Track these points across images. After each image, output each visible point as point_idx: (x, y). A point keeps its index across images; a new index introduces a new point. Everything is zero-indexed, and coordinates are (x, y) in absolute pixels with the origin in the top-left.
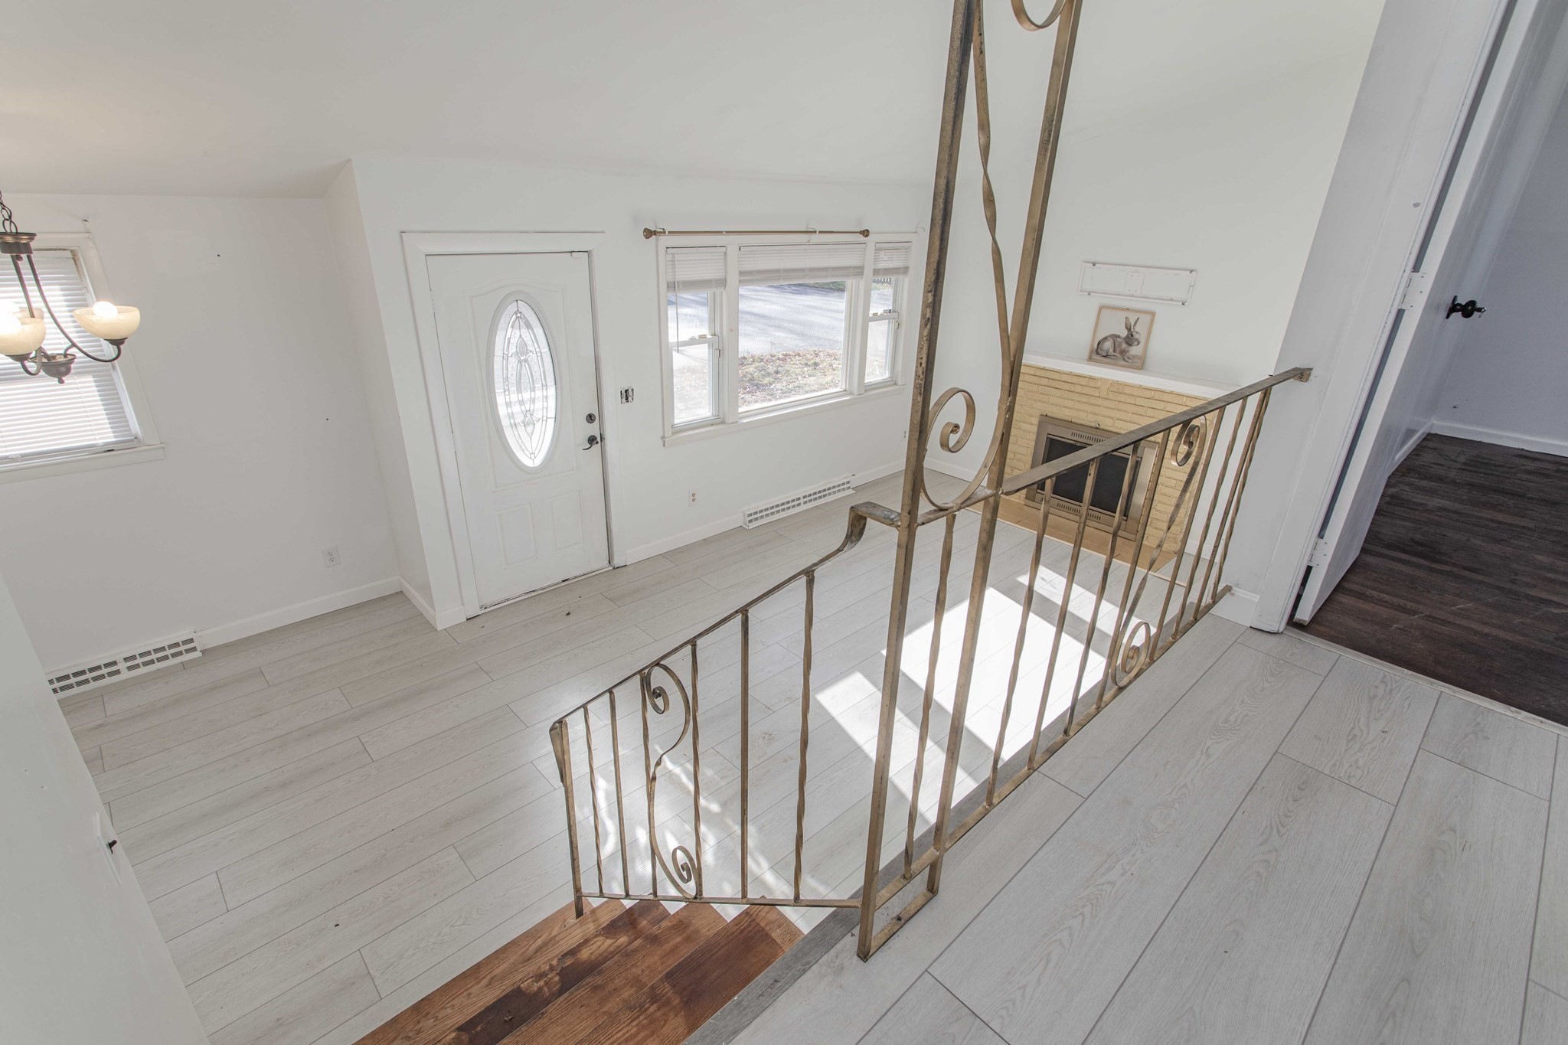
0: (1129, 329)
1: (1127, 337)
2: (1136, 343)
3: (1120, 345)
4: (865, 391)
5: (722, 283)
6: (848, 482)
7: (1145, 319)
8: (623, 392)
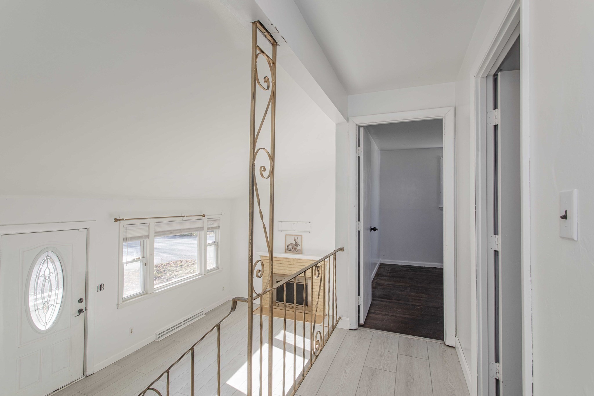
0: (296, 241)
1: (296, 244)
2: (298, 245)
3: (294, 247)
4: (207, 273)
5: (147, 237)
6: (202, 312)
7: (299, 238)
8: (99, 286)
